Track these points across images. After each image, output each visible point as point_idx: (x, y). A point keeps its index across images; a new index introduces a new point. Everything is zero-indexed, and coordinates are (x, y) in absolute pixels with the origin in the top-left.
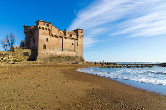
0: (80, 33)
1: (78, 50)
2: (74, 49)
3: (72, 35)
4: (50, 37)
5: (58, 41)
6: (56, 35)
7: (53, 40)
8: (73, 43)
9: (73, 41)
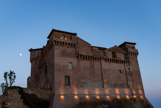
0: (130, 50)
1: (133, 83)
2: (125, 82)
3: (117, 54)
4: (76, 60)
5: (92, 66)
6: (86, 56)
7: (82, 66)
8: (120, 71)
9: (121, 67)
